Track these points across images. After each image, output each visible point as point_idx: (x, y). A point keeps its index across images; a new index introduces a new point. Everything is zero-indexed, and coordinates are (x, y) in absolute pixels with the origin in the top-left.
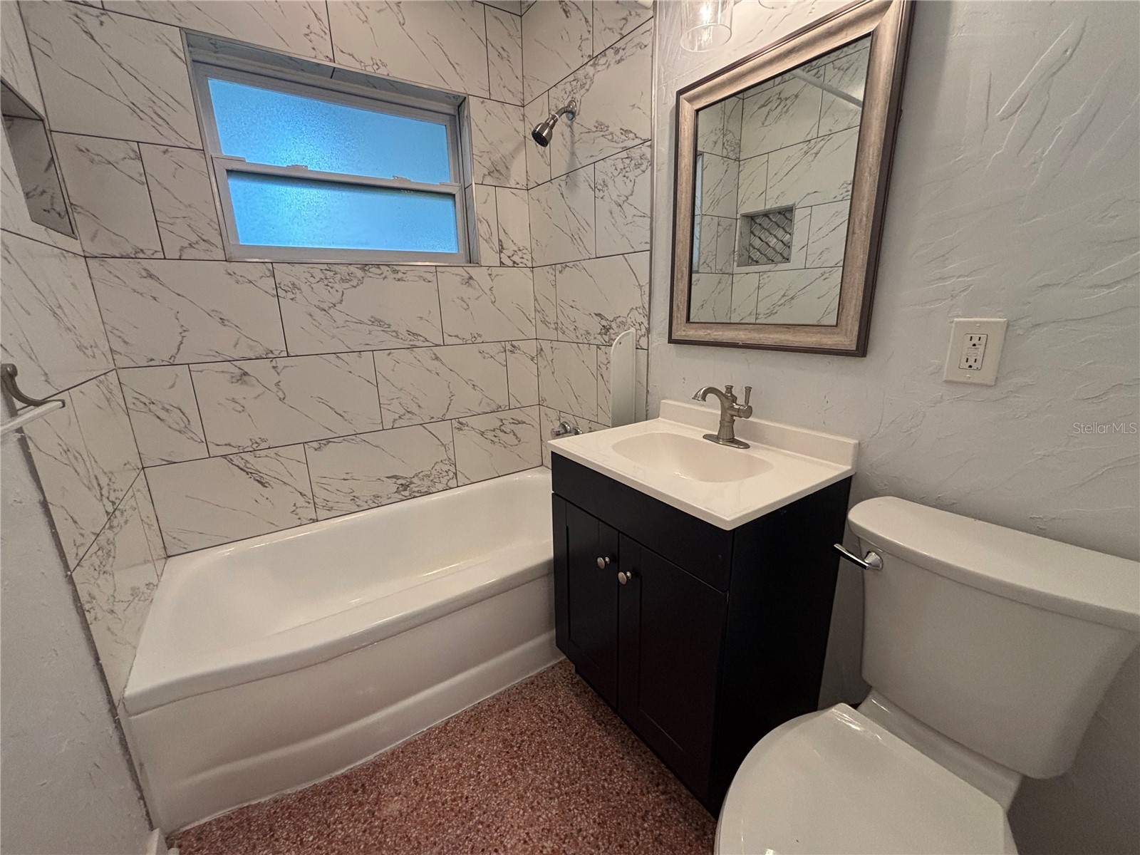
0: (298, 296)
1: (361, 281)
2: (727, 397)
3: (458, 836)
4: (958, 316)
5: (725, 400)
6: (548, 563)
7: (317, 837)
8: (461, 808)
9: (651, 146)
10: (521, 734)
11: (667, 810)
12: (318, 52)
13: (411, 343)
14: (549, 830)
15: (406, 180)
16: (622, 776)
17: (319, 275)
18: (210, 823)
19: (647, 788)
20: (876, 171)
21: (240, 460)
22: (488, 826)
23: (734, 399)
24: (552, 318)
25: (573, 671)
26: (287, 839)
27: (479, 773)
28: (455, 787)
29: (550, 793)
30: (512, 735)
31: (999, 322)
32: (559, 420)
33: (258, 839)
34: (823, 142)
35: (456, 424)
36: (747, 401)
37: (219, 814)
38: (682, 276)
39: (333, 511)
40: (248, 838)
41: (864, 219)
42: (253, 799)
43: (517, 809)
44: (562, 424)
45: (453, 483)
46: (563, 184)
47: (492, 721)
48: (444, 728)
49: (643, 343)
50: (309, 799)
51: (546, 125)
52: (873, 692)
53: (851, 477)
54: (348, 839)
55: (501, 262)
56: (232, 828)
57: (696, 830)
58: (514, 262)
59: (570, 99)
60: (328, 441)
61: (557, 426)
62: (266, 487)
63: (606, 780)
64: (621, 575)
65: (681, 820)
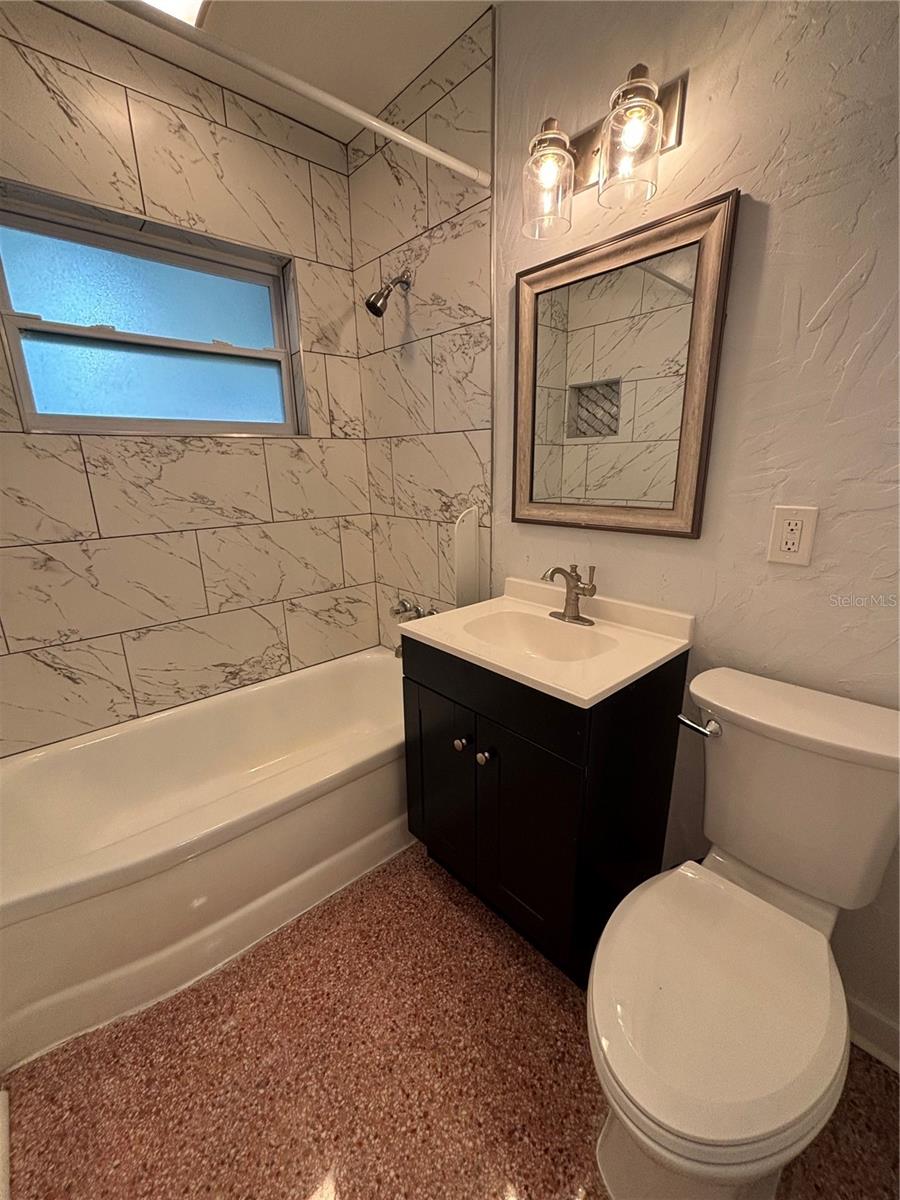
0: (110, 471)
1: (181, 455)
2: (572, 576)
3: (322, 1035)
4: (778, 504)
5: (569, 578)
6: (398, 748)
7: (169, 1056)
8: (323, 1005)
9: (491, 325)
10: (378, 923)
11: (529, 980)
12: (127, 203)
13: (238, 520)
14: (415, 1016)
15: (226, 345)
16: (483, 953)
17: (133, 448)
18: (42, 1059)
19: (508, 962)
20: (706, 367)
21: (46, 655)
22: (353, 1020)
23: (579, 578)
24: (388, 493)
25: (425, 855)
26: (134, 1063)
27: (339, 968)
28: (315, 985)
29: (413, 979)
30: (369, 925)
31: (811, 510)
32: (398, 597)
33: (101, 1068)
34: (645, 319)
35: (287, 605)
36: (591, 580)
37: (53, 1046)
38: (525, 456)
39: (153, 705)
40: (89, 1069)
41: (697, 412)
42: (90, 1026)
43: (382, 999)
44: (401, 602)
45: (285, 669)
46: (397, 355)
47: (346, 914)
48: (297, 926)
49: (486, 520)
50: (155, 1019)
51: (379, 295)
52: (714, 848)
53: (688, 651)
54: (205, 1054)
55: (332, 434)
56: (67, 1061)
57: (557, 995)
58: (346, 434)
59: (403, 269)
60: (148, 629)
61: (396, 605)
62: (78, 683)
63: (467, 959)
64: (480, 755)
65: (543, 987)
